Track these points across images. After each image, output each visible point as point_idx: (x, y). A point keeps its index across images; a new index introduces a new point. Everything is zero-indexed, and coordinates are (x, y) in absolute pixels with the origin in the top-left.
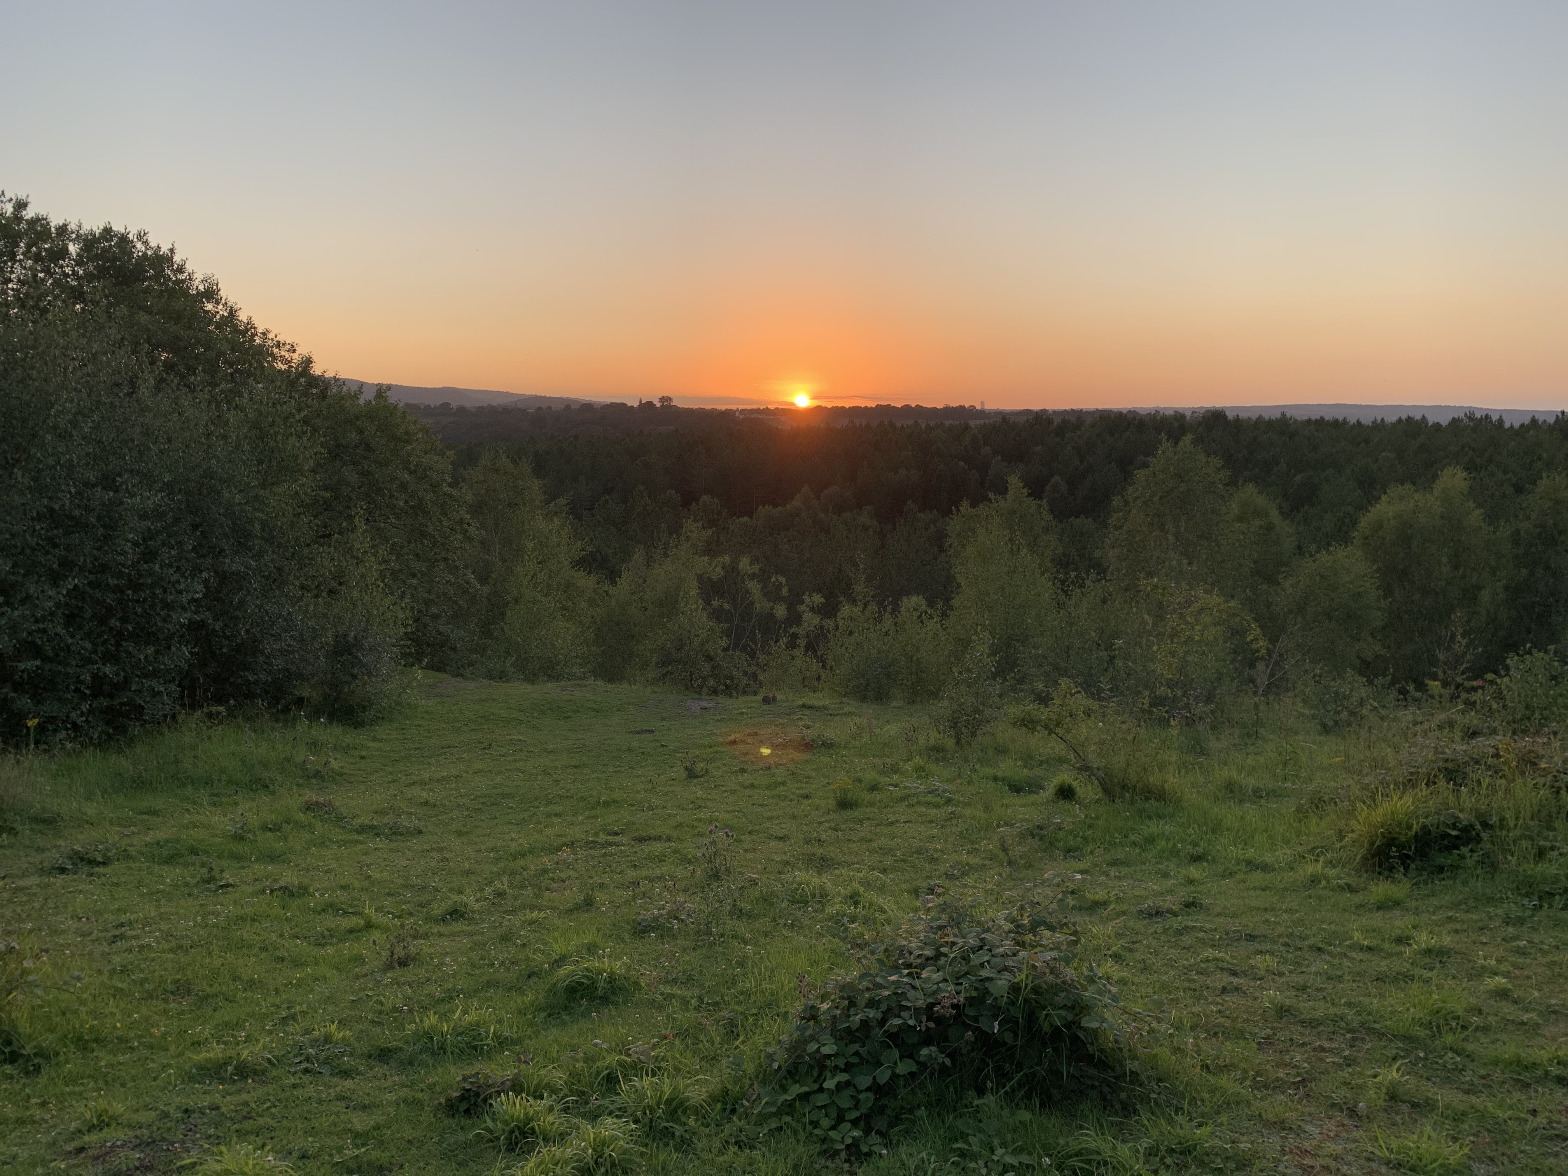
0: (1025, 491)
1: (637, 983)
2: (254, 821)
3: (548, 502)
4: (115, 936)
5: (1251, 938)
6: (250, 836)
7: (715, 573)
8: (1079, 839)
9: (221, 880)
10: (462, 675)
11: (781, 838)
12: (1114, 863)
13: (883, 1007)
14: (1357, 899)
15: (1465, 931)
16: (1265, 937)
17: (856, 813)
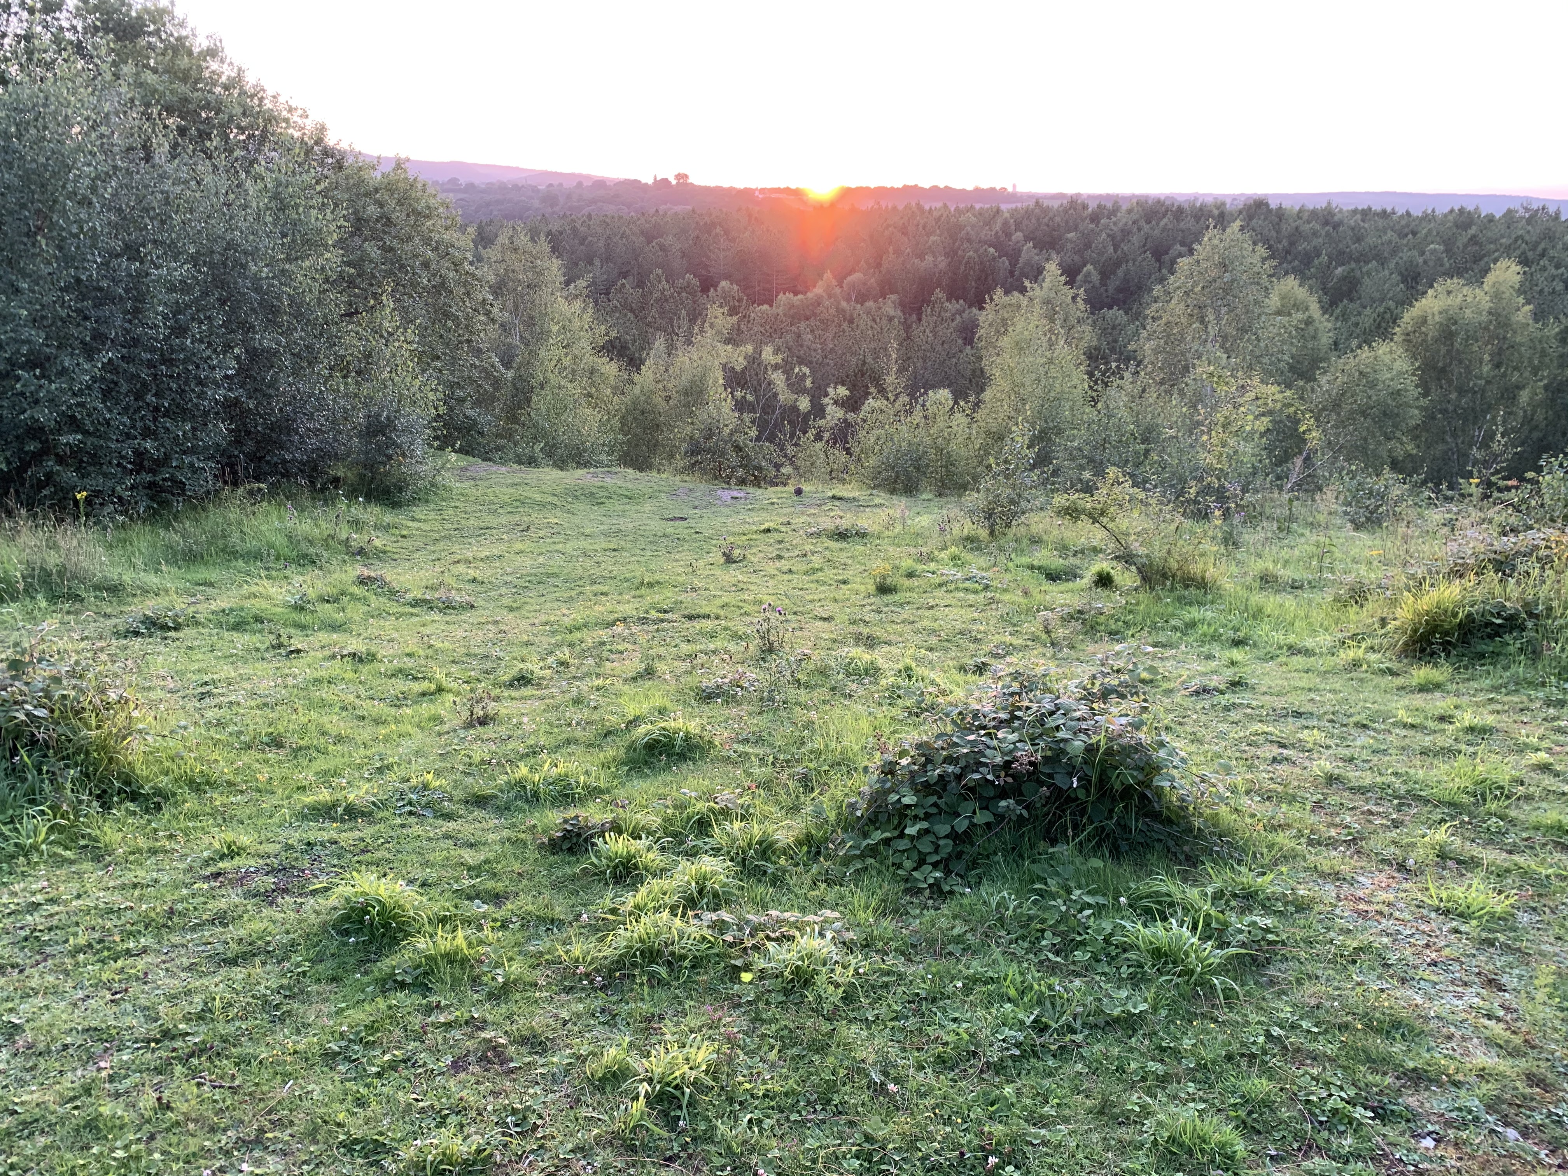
0: (1063, 279)
1: (710, 742)
2: (312, 594)
3: (567, 283)
4: (203, 694)
5: (1298, 715)
6: (310, 606)
7: (740, 363)
8: (1120, 623)
9: (290, 645)
10: (490, 460)
11: (826, 618)
12: (1155, 645)
13: (962, 763)
14: (1400, 681)
15: (1507, 711)
16: (1311, 714)
17: (896, 597)
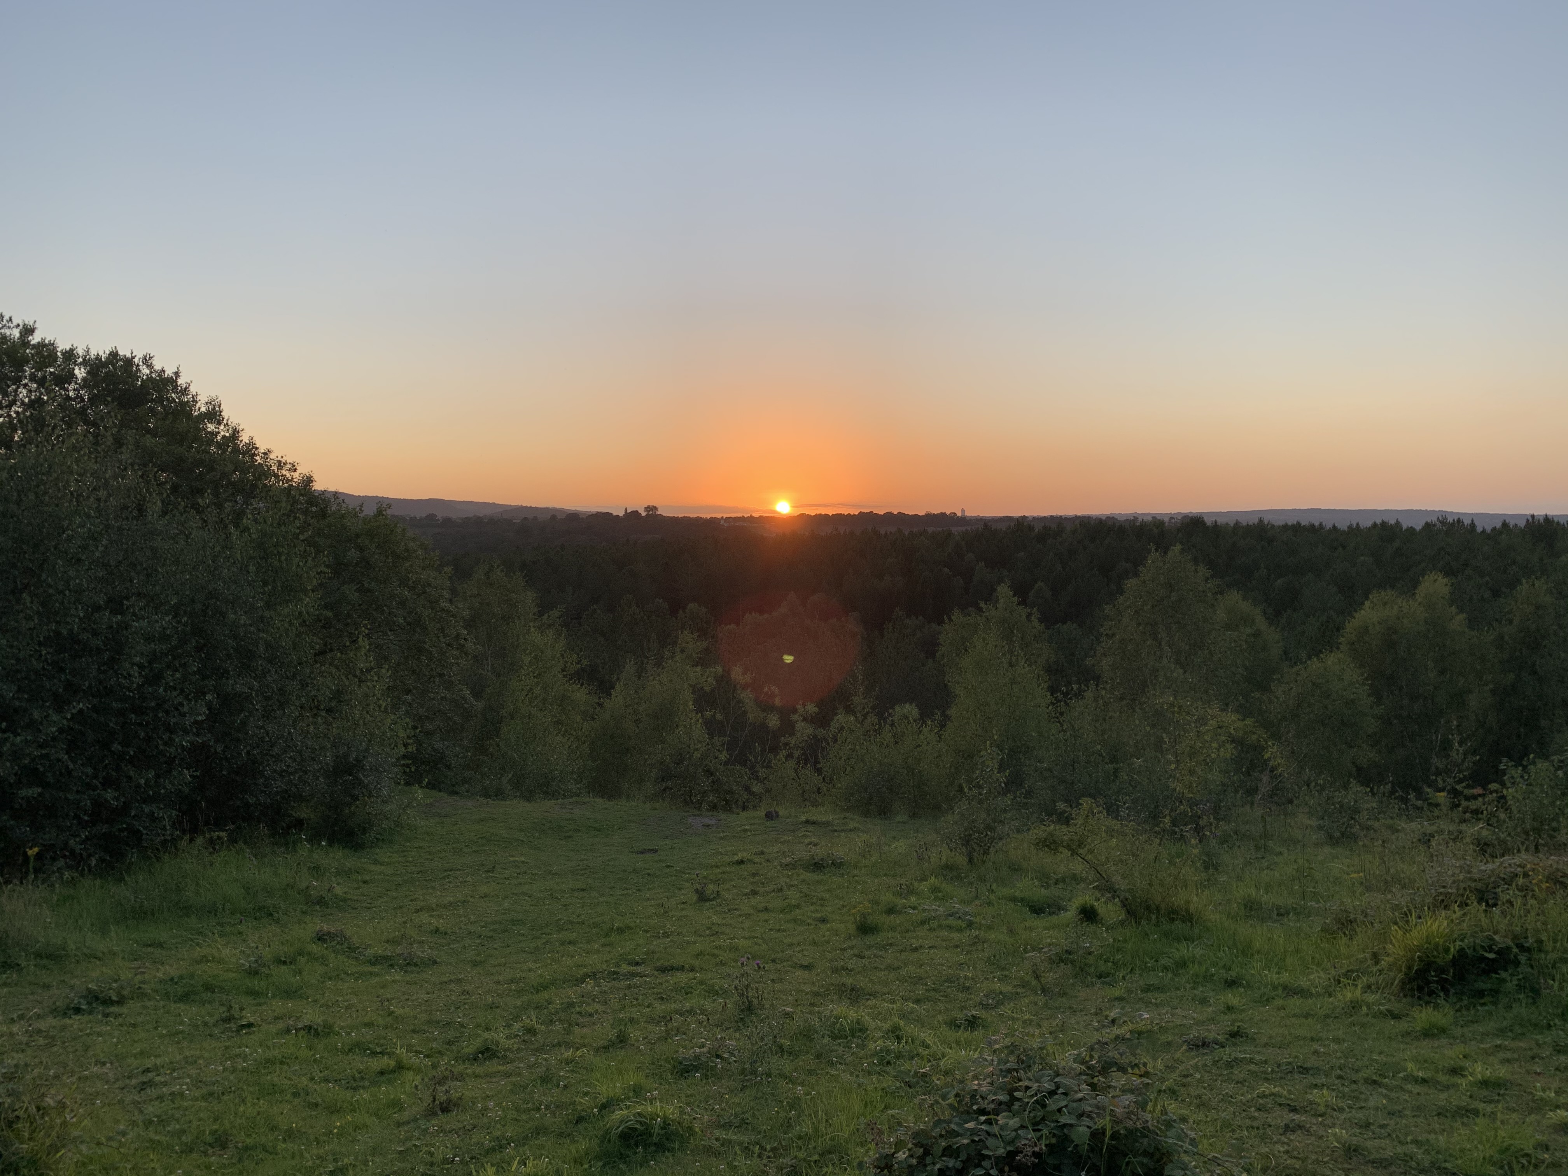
0: (1016, 599)
1: (690, 1129)
2: (267, 954)
3: (541, 614)
4: (144, 1083)
5: (1304, 1070)
6: (265, 970)
7: (709, 684)
8: (1110, 964)
9: (241, 1018)
10: (457, 793)
11: (806, 966)
12: (1148, 989)
13: (963, 1156)
14: (1403, 1025)
15: (1517, 1060)
16: (1318, 1069)
17: (879, 938)
